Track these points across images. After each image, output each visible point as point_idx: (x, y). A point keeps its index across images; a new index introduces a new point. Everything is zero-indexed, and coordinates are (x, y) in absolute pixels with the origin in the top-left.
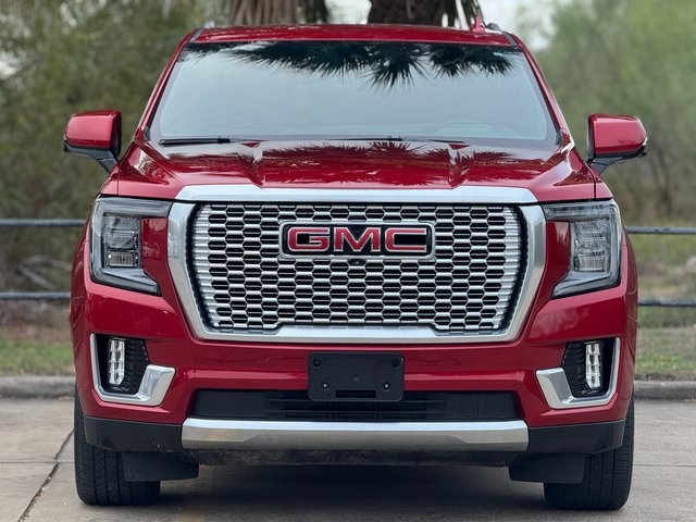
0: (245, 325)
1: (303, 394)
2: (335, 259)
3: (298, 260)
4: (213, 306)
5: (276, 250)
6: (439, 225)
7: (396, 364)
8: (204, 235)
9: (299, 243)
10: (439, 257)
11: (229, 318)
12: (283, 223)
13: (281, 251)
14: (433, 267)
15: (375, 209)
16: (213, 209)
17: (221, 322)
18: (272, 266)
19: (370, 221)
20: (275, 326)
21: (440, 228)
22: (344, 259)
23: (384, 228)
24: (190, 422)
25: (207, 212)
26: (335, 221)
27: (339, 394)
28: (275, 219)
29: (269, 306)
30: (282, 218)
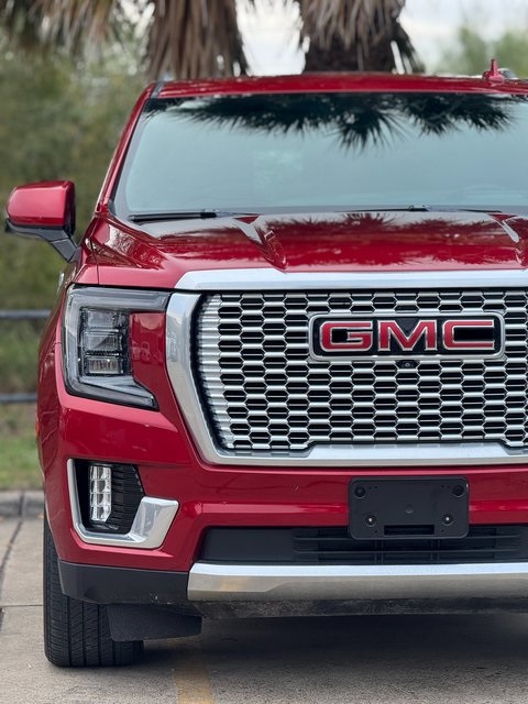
0: (267, 446)
1: (343, 531)
2: (379, 360)
3: (333, 363)
4: (225, 423)
5: (305, 351)
6: (509, 315)
7: (459, 490)
8: (213, 332)
9: (333, 341)
10: (510, 356)
11: (246, 438)
12: (313, 316)
13: (311, 352)
14: (503, 369)
15: (428, 297)
16: (224, 300)
17: (237, 442)
18: (300, 371)
19: (423, 312)
20: (304, 446)
21: (511, 318)
22: (391, 360)
23: (440, 320)
24: (199, 569)
25: (215, 304)
26: (379, 312)
27: (389, 530)
28: (303, 312)
29: (297, 421)
30: (312, 309)
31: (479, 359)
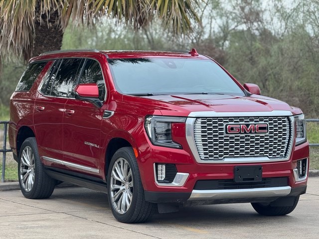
0: (213, 158)
1: (232, 180)
2: (241, 135)
3: (230, 136)
4: (202, 152)
5: (223, 133)
7: (260, 169)
8: (200, 128)
9: (231, 130)
11: (208, 156)
12: (225, 124)
13: (225, 133)
14: (268, 137)
15: (251, 118)
16: (202, 119)
17: (205, 157)
18: (222, 138)
19: (251, 123)
20: (222, 158)
21: (271, 124)
22: (244, 135)
24: (194, 191)
25: (200, 120)
26: (241, 123)
27: (244, 179)
28: (222, 123)
29: (221, 151)
30: (224, 122)
31: (263, 135)
